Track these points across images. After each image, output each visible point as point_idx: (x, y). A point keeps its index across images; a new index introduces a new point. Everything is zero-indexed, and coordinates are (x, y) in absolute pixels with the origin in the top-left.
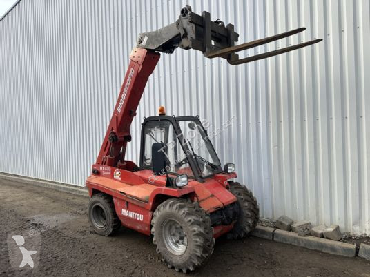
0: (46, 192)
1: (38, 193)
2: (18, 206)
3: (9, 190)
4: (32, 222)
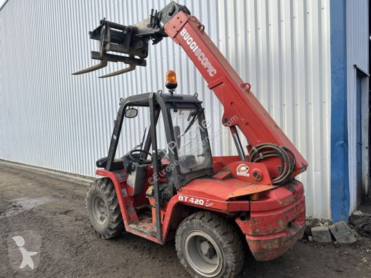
0: (38, 178)
1: (30, 179)
2: (8, 190)
3: (6, 176)
4: (14, 204)
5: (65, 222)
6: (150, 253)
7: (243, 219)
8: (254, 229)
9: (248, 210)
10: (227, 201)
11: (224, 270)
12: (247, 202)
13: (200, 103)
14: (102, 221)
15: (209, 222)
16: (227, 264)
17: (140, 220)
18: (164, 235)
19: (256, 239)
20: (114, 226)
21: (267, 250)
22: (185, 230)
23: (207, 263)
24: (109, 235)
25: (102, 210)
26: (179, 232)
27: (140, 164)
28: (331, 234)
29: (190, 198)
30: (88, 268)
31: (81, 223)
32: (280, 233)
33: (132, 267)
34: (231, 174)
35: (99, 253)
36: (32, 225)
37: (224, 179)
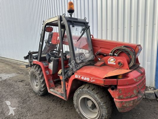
0: (12, 64)
1: (8, 65)
5: (20, 86)
6: (60, 104)
7: (113, 89)
8: (119, 95)
9: (116, 84)
10: (103, 79)
11: (100, 117)
12: (116, 80)
13: (88, 23)
14: (37, 87)
15: (92, 90)
16: (102, 114)
17: (56, 87)
18: (68, 96)
19: (120, 101)
20: (43, 90)
21: (126, 107)
22: (79, 94)
23: (91, 111)
24: (40, 94)
25: (37, 81)
26: (75, 94)
27: (55, 58)
28: (155, 94)
29: (81, 76)
30: (28, 112)
31: (28, 86)
32: (134, 97)
33: (50, 111)
34: (104, 63)
35: (34, 103)
36: (4, 87)
37: (101, 66)
